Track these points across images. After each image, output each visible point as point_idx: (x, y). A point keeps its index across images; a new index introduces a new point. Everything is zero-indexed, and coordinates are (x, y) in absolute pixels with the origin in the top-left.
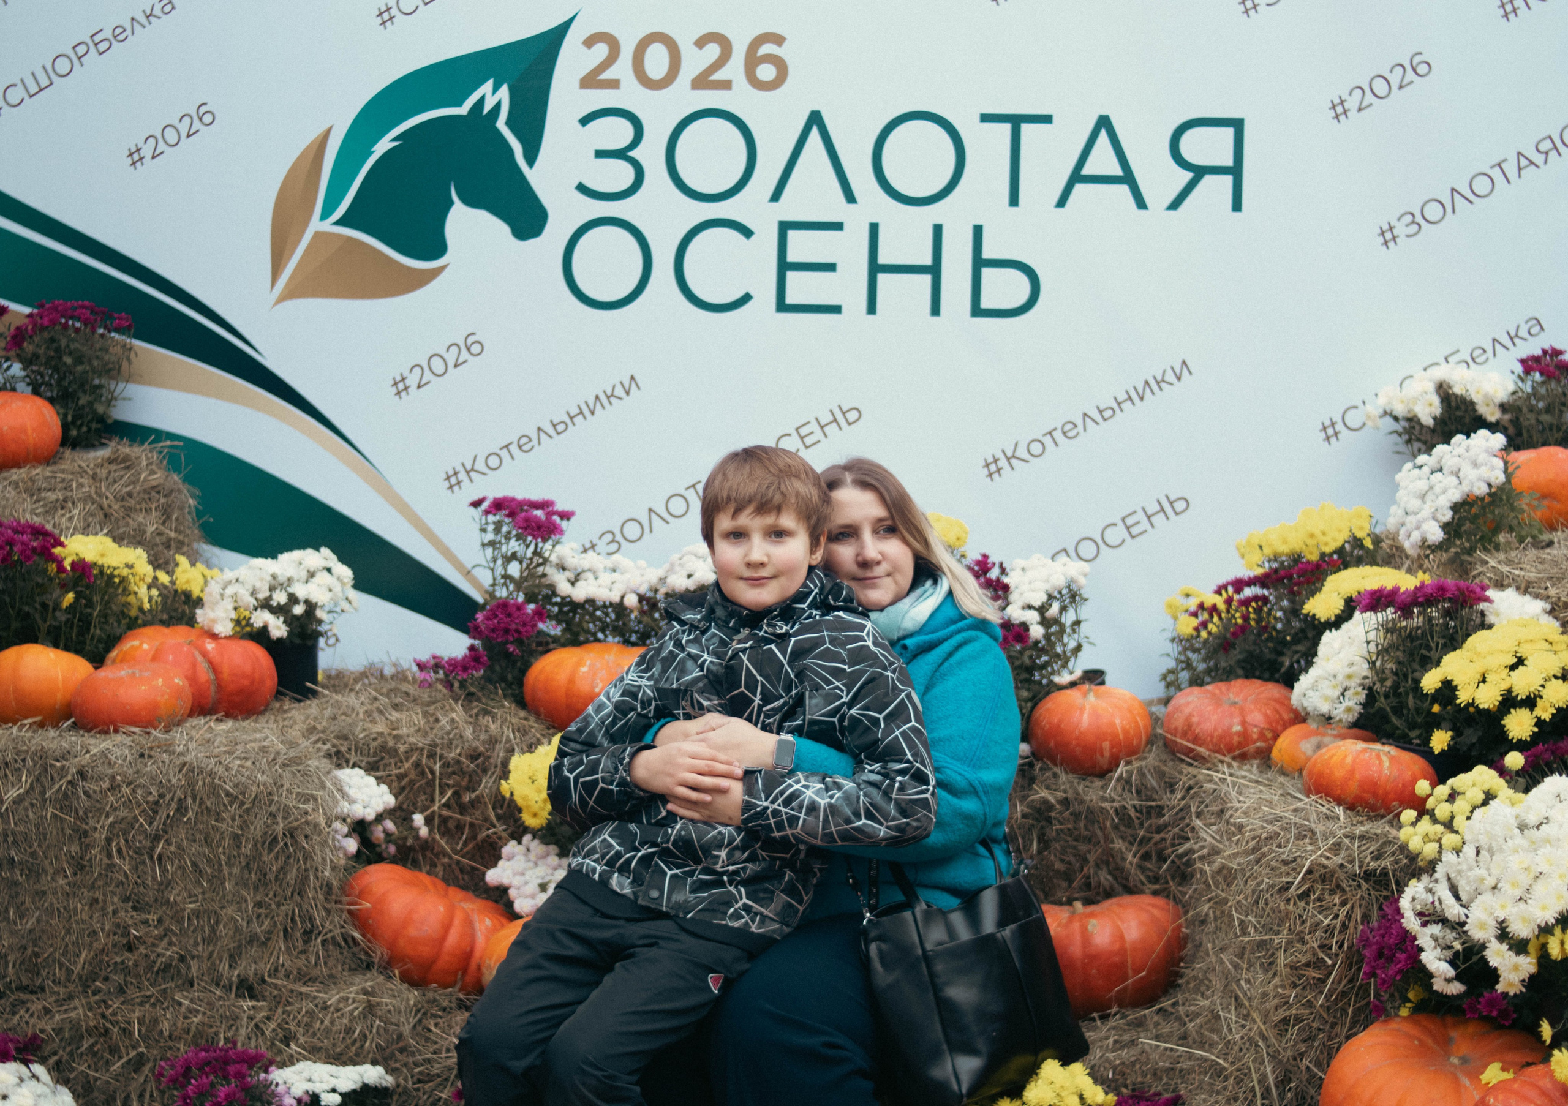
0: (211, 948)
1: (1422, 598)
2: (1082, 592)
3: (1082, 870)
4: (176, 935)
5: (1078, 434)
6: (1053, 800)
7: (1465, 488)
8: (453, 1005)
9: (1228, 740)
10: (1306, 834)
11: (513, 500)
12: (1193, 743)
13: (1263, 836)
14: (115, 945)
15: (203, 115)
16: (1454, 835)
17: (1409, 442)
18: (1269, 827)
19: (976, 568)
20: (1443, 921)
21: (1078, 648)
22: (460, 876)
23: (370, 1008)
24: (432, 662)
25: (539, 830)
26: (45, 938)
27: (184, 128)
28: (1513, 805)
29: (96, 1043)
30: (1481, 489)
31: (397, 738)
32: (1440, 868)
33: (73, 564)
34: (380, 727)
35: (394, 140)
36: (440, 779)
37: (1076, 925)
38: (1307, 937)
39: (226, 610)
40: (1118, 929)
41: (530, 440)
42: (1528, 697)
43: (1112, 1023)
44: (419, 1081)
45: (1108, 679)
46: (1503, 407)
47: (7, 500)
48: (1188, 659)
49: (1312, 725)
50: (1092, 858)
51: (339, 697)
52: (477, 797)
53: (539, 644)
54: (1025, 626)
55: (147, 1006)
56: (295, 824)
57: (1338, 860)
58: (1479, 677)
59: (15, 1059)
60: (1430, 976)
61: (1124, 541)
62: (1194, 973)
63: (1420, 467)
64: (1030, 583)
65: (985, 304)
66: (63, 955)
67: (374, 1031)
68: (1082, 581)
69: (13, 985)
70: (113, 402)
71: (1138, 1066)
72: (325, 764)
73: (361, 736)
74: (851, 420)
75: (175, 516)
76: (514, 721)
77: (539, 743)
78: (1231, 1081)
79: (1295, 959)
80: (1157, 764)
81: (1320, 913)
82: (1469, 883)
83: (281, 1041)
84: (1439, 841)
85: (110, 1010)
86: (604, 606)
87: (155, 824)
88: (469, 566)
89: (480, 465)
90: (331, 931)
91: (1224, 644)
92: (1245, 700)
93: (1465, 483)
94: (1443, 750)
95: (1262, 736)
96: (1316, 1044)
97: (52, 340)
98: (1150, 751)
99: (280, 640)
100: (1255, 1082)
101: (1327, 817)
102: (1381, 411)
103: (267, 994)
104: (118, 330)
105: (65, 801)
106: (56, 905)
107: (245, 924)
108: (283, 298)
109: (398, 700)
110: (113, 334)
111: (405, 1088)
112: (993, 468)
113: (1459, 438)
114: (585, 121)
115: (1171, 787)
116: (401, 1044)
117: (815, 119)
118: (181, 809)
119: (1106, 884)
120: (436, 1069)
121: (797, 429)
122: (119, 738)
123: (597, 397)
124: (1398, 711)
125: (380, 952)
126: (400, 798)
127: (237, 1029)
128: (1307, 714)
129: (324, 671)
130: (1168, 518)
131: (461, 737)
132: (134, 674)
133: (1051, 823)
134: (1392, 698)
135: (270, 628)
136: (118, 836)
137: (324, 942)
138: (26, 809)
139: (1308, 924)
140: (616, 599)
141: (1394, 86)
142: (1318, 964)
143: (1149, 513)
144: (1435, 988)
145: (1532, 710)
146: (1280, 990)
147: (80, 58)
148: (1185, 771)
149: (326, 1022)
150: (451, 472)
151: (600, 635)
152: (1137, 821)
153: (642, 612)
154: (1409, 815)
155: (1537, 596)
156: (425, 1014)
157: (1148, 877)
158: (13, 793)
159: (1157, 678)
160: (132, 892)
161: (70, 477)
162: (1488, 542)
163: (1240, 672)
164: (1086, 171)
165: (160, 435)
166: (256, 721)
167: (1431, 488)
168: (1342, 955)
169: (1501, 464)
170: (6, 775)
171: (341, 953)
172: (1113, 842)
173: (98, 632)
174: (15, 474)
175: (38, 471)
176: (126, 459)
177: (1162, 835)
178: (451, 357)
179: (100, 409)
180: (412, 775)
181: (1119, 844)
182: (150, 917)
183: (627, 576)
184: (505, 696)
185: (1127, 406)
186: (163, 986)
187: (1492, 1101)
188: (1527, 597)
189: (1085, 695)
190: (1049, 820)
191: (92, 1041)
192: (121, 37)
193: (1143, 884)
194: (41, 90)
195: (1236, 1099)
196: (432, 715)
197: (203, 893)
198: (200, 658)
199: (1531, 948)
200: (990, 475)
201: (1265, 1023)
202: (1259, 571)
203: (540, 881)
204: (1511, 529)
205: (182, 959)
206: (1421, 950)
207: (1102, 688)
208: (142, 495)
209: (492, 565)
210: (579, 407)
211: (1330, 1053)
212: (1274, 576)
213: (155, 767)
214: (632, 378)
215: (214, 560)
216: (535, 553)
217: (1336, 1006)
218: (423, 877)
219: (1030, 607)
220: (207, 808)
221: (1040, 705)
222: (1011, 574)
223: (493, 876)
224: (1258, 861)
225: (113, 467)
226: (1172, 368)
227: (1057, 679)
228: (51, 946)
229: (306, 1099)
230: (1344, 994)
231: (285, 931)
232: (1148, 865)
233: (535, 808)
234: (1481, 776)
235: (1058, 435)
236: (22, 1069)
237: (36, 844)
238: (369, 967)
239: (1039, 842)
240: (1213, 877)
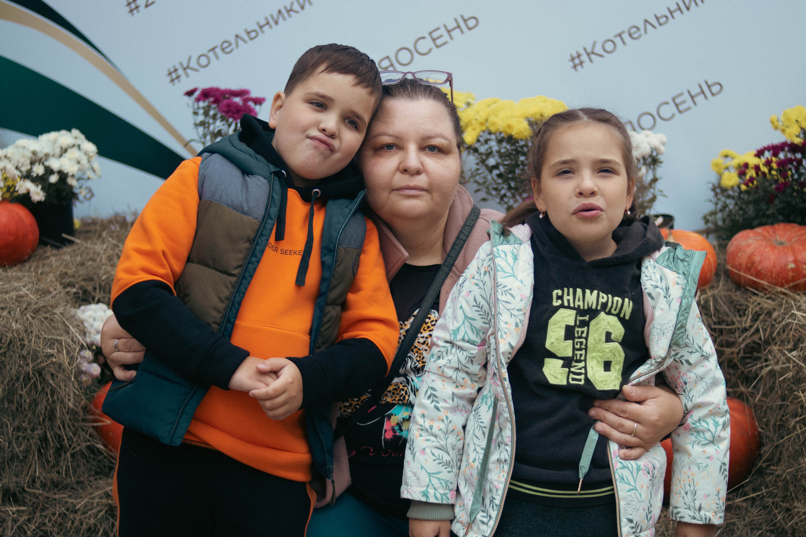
2: (659, 157)
5: (641, 35)
9: (784, 275)
11: (217, 90)
12: (756, 276)
21: (654, 199)
41: (231, 44)
45: (677, 224)
51: (89, 245)
61: (674, 115)
68: (662, 149)
74: (470, 26)
80: (726, 293)
88: (187, 139)
89: (194, 64)
92: (789, 240)
98: (719, 281)
99: (39, 203)
103: (27, 501)
112: (577, 61)
115: (741, 312)
121: (429, 33)
123: (278, 10)
129: (79, 222)
130: (706, 98)
135: (31, 194)
143: (693, 93)
148: (751, 300)
150: (172, 69)
166: (21, 271)
185: (677, 14)
200: (576, 67)
207: (676, 229)
209: (203, 140)
210: (266, 18)
235: (626, 36)
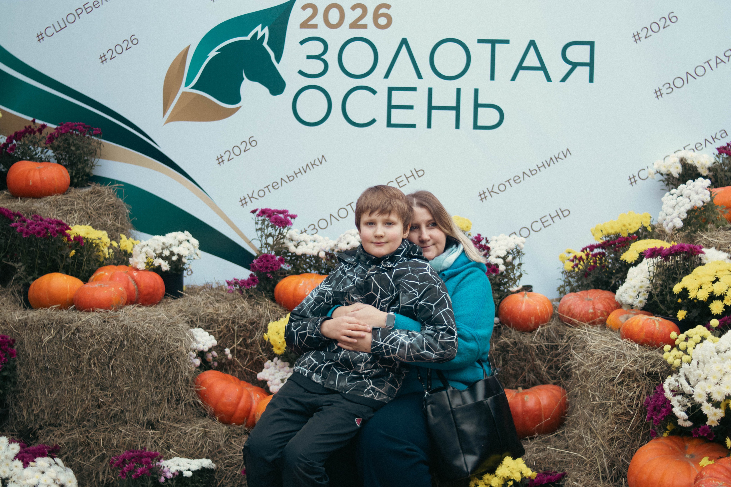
0: (135, 407)
1: (674, 252)
2: (522, 250)
3: (522, 374)
4: (119, 401)
5: (520, 181)
6: (509, 343)
7: (693, 203)
8: (243, 433)
9: (587, 316)
10: (622, 356)
11: (270, 210)
12: (572, 318)
13: (603, 357)
14: (92, 406)
15: (133, 40)
16: (687, 356)
17: (667, 185)
18: (605, 353)
19: (475, 240)
20: (683, 394)
21: (521, 275)
22: (246, 376)
23: (206, 434)
24: (234, 281)
25: (281, 355)
26: (61, 402)
27: (125, 46)
28: (714, 342)
29: (84, 449)
30: (700, 204)
31: (217, 314)
32: (681, 371)
33: (75, 238)
34: (211, 310)
35: (217, 51)
36: (237, 333)
37: (519, 398)
38: (622, 402)
39: (142, 258)
40: (538, 399)
41: (278, 184)
42: (721, 295)
43: (535, 441)
44: (227, 466)
45: (534, 289)
46: (709, 169)
47: (46, 209)
48: (569, 281)
49: (625, 309)
50: (526, 368)
51: (193, 297)
52: (254, 341)
53: (281, 274)
54: (497, 266)
55: (107, 432)
56: (172, 352)
57: (636, 367)
58: (699, 286)
59: (48, 456)
60: (677, 418)
61: (541, 229)
62: (572, 419)
63: (672, 195)
64: (499, 246)
65: (479, 124)
66: (69, 410)
67: (207, 444)
68: (522, 246)
69: (47, 423)
70: (93, 167)
71: (546, 460)
72: (186, 326)
73: (202, 314)
74: (420, 175)
75: (120, 217)
76: (270, 307)
77: (281, 317)
78: (588, 466)
79: (617, 412)
80: (556, 326)
81: (628, 391)
82: (694, 377)
83: (166, 448)
84: (681, 358)
85: (90, 434)
86: (310, 257)
87: (110, 352)
88: (250, 240)
89: (255, 195)
90: (188, 400)
91: (585, 274)
92: (595, 298)
93: (692, 202)
94: (683, 319)
95: (602, 314)
96: (626, 449)
97: (66, 139)
98: (552, 321)
99: (166, 271)
100: (599, 466)
101: (631, 349)
102: (655, 171)
103: (160, 427)
104: (95, 135)
105: (70, 342)
106: (66, 388)
107: (150, 396)
108: (168, 122)
109: (219, 298)
110: (93, 137)
111: (221, 469)
112: (483, 196)
113: (690, 182)
114: (302, 42)
115: (562, 337)
116: (219, 450)
117: (404, 42)
118: (122, 345)
119: (533, 380)
120: (235, 461)
121: (396, 179)
122: (94, 314)
123: (307, 165)
124: (663, 302)
125: (210, 409)
126: (219, 341)
127: (147, 443)
128: (622, 304)
129: (186, 286)
130: (560, 219)
131: (247, 314)
132: (101, 286)
133: (508, 353)
134: (660, 297)
135: (162, 267)
136: (94, 357)
137: (185, 405)
138: (53, 345)
139: (622, 396)
140: (315, 254)
141: (661, 27)
142: (627, 413)
143: (552, 216)
144: (679, 424)
145: (722, 301)
146: (610, 425)
147: (78, 15)
148: (568, 330)
149: (186, 440)
150: (243, 198)
151: (308, 270)
152: (546, 352)
153: (327, 260)
154: (667, 347)
155: (725, 251)
156: (229, 436)
157: (551, 377)
158: (47, 338)
159: (556, 289)
160: (100, 382)
161: (74, 200)
162: (703, 227)
163: (592, 286)
164: (525, 64)
165: (113, 182)
166: (156, 307)
167: (678, 204)
168: (637, 410)
169: (709, 193)
170: (44, 330)
171: (193, 410)
172: (536, 361)
173: (86, 268)
174: (49, 198)
175: (59, 197)
176: (99, 192)
177: (558, 358)
178: (243, 147)
179: (87, 170)
180: (225, 331)
181: (538, 362)
182: (108, 393)
183: (320, 244)
184: (266, 297)
185: (542, 169)
186: (114, 424)
187: (704, 473)
188: (720, 252)
189: (523, 296)
190: (507, 351)
191: (82, 448)
192: (97, 6)
193: (549, 380)
194: (61, 29)
195: (590, 474)
196: (234, 305)
197: (132, 383)
198: (131, 279)
199: (722, 405)
200: (482, 199)
201: (603, 440)
202: (600, 242)
203: (281, 378)
204: (713, 222)
205: (122, 412)
206: (673, 407)
207: (531, 293)
208: (106, 208)
209: (260, 239)
210: (299, 169)
211: (632, 453)
212: (608, 244)
213: (110, 326)
214: (323, 156)
215: (137, 237)
216: (280, 233)
217: (635, 433)
218: (229, 376)
219: (499, 257)
220: (133, 345)
221: (503, 301)
222: (491, 243)
223: (261, 376)
224: (600, 368)
225: (93, 196)
226: (563, 152)
227: (511, 289)
228: (64, 406)
229: (177, 473)
230: (638, 427)
231: (168, 400)
232: (551, 371)
233: (279, 345)
234: (700, 330)
235: (512, 182)
236: (51, 460)
237: (57, 361)
238: (205, 416)
239: (503, 361)
240: (580, 376)
